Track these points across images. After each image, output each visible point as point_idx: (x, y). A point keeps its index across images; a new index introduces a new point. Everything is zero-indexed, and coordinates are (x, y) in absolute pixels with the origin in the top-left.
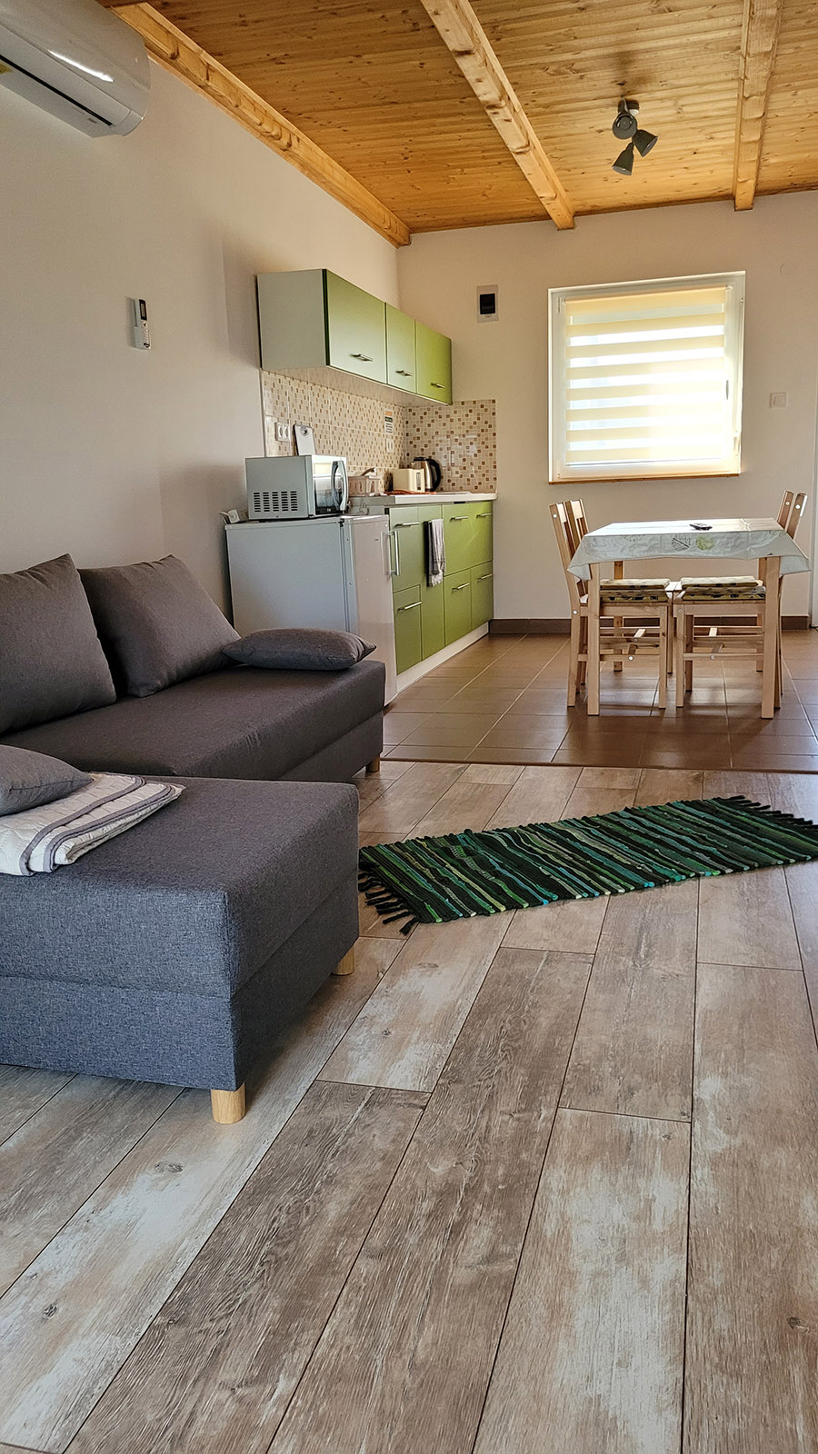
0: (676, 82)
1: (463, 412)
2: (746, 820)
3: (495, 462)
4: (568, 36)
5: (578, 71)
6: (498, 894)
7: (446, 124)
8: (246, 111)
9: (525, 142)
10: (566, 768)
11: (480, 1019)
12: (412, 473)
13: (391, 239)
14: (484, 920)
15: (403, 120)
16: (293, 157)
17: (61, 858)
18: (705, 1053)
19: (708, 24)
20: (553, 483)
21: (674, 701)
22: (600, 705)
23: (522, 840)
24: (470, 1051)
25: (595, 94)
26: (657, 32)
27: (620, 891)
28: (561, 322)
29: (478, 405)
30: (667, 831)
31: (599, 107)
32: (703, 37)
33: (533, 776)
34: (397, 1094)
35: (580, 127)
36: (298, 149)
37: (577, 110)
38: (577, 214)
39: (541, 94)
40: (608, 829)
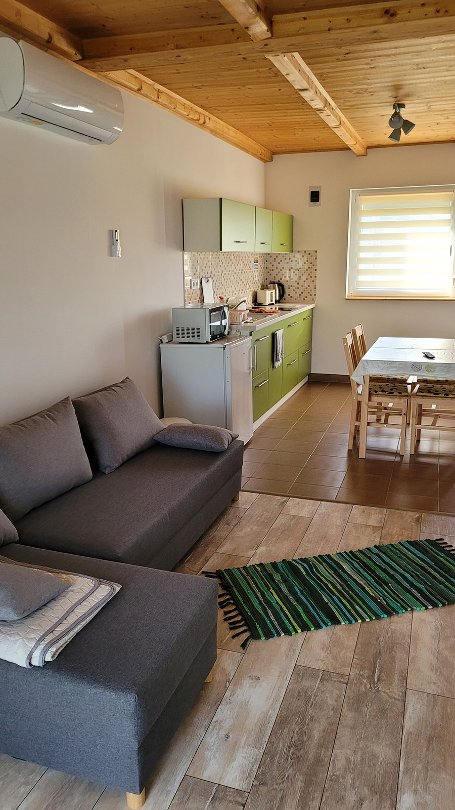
0: (427, 96)
1: (298, 256)
2: (443, 560)
3: (315, 286)
4: (364, 79)
5: (370, 92)
6: (298, 618)
7: (292, 112)
8: (180, 110)
9: (338, 123)
10: (343, 505)
11: (280, 728)
12: (268, 292)
13: (262, 159)
14: (288, 638)
15: (267, 111)
16: (206, 127)
17: (48, 658)
18: (407, 771)
19: (446, 73)
20: (348, 299)
21: (409, 450)
22: (367, 449)
23: (314, 569)
24: (273, 757)
25: (380, 101)
26: (416, 77)
27: (367, 620)
28: (356, 208)
29: (307, 253)
30: (397, 568)
31: (382, 106)
32: (443, 78)
33: (324, 510)
34: (230, 791)
35: (370, 114)
36: (210, 124)
37: (371, 107)
38: (369, 147)
39: (348, 101)
40: (364, 563)
